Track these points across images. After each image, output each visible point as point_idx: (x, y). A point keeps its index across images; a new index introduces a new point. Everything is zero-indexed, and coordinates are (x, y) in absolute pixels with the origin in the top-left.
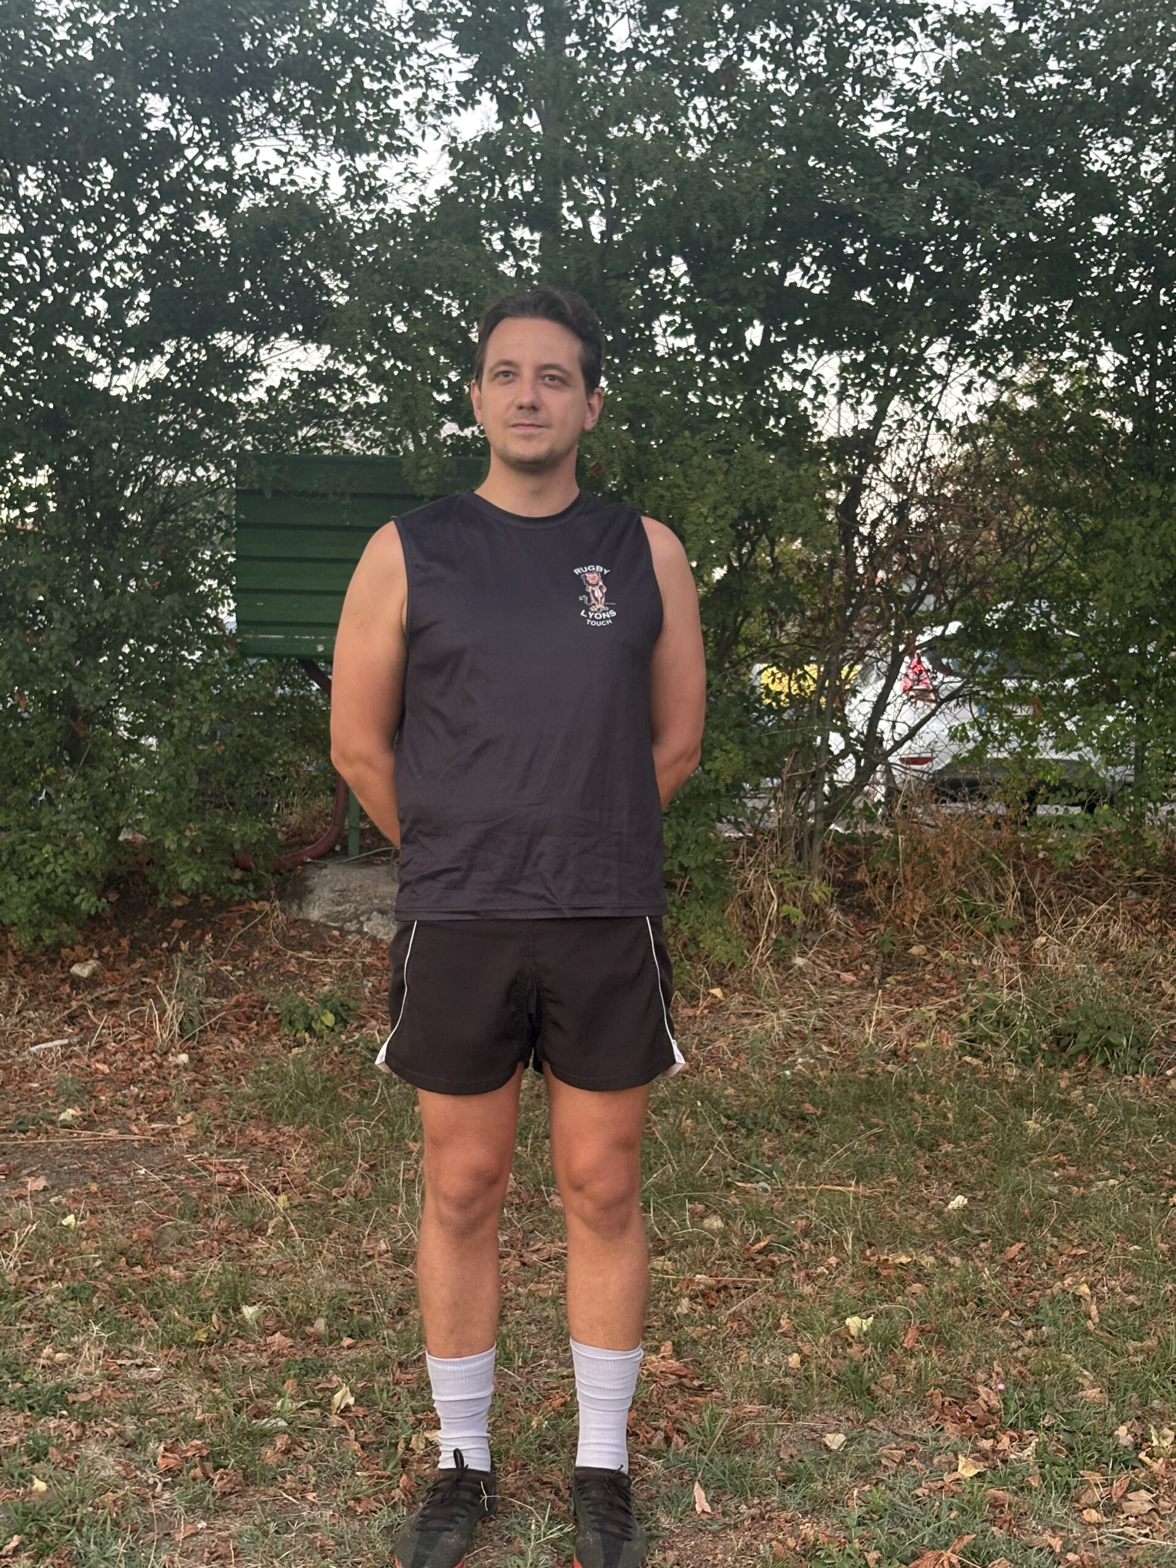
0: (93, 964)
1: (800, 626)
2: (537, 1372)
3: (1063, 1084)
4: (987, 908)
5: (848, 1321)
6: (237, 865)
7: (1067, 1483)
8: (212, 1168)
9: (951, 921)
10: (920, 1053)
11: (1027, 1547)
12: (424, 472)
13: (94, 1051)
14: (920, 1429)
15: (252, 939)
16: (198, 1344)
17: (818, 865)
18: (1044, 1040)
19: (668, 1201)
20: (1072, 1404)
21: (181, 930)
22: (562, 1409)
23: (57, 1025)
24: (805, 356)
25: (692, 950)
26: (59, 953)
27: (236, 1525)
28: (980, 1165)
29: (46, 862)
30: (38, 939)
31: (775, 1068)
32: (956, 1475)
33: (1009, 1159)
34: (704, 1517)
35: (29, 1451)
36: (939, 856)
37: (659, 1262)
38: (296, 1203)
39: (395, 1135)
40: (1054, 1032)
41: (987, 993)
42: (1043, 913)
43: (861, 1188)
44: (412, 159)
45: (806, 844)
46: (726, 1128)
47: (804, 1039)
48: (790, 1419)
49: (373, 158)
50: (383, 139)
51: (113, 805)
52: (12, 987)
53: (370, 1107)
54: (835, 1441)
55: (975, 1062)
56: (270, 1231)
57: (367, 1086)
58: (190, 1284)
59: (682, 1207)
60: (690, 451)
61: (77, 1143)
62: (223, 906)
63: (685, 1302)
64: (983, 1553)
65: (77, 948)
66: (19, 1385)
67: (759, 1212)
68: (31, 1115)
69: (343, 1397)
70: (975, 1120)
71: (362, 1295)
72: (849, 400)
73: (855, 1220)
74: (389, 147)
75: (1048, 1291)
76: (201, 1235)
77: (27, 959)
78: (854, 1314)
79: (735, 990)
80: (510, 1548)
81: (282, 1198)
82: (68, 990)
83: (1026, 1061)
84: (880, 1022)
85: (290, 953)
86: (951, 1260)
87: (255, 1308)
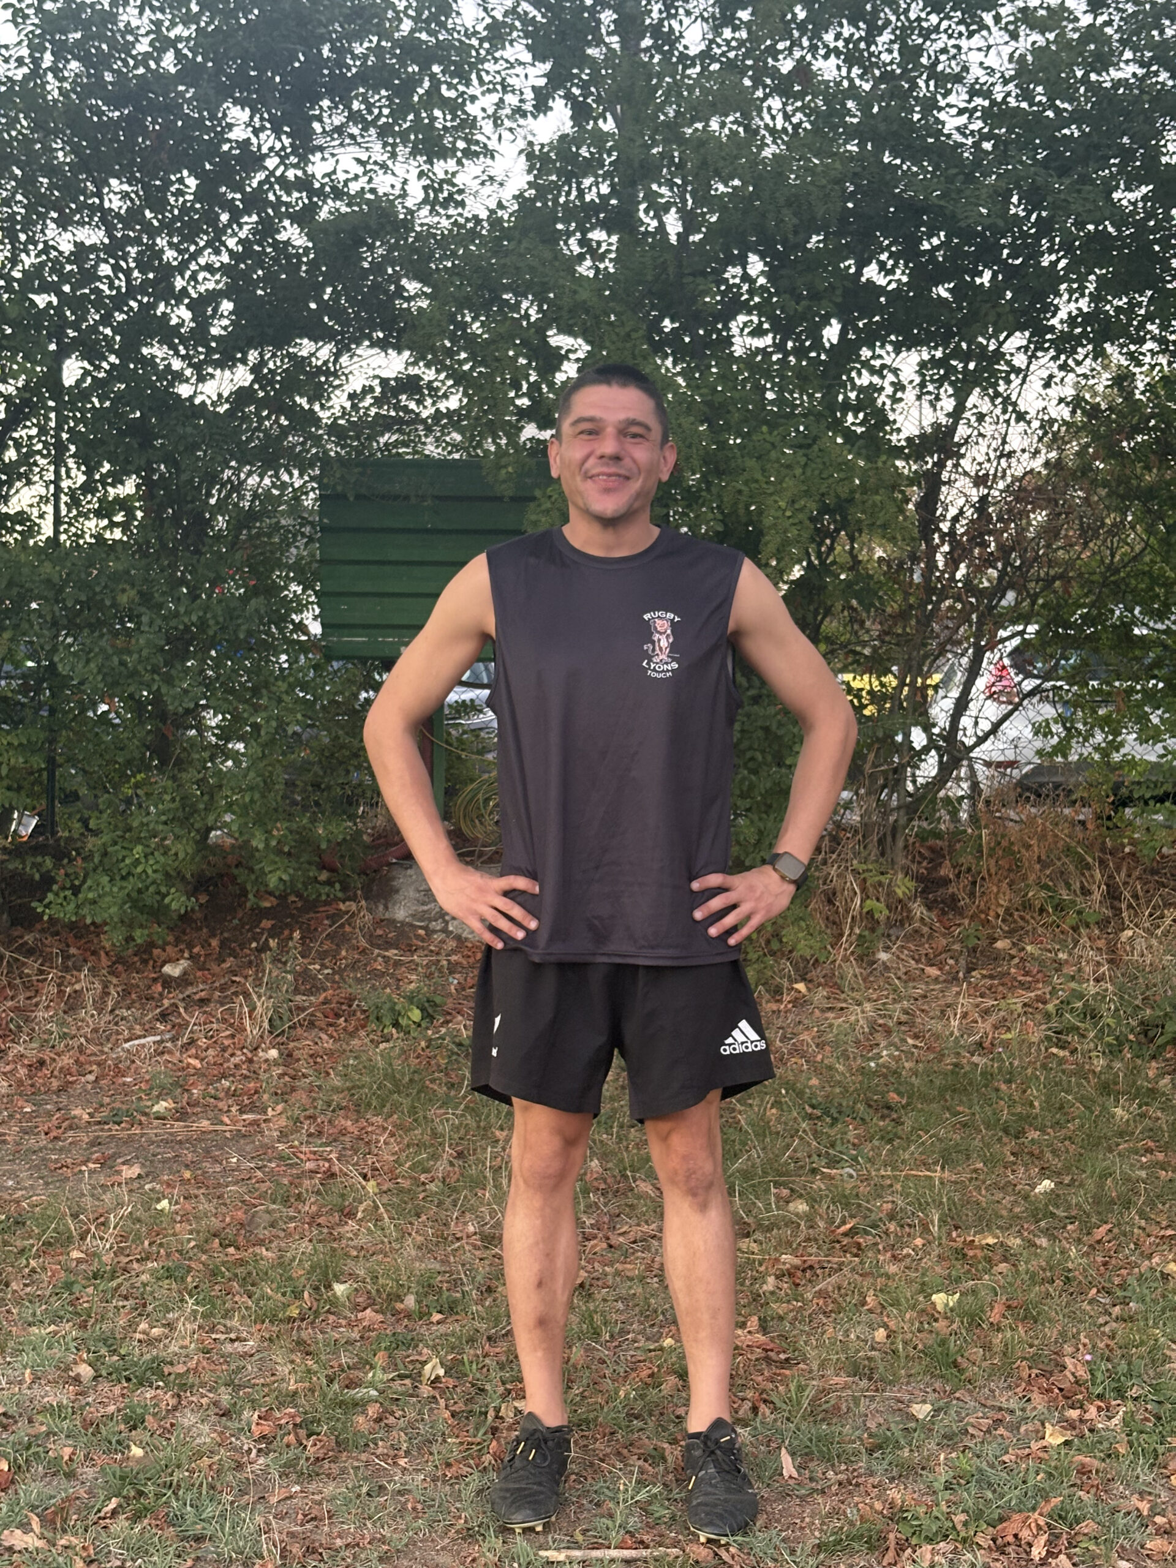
0: (184, 964)
1: (881, 623)
2: (624, 1347)
3: (1151, 1074)
4: (1074, 902)
5: (934, 1297)
6: (323, 867)
7: (1155, 1450)
8: (302, 1156)
9: (1036, 915)
10: (1006, 1044)
11: (1115, 1511)
12: (504, 471)
13: (186, 1047)
14: (1008, 1400)
15: (339, 939)
16: (290, 1320)
17: (902, 861)
18: (1132, 1031)
19: (754, 1186)
20: (1160, 1375)
21: (269, 930)
22: (649, 1380)
23: (150, 1022)
24: (883, 353)
25: (775, 945)
26: (151, 953)
27: (330, 1489)
28: (1067, 1152)
29: (137, 862)
30: (129, 939)
31: (859, 1061)
32: (1044, 1443)
33: (1097, 1145)
34: (791, 1482)
35: (126, 1420)
36: (1023, 851)
37: (744, 1244)
38: (385, 1188)
39: (482, 1124)
40: (1142, 1023)
41: (1073, 985)
42: (1130, 906)
43: (947, 1174)
44: (489, 161)
45: (889, 839)
46: (810, 1117)
47: (888, 1032)
48: (877, 1390)
49: (451, 164)
50: (461, 144)
51: (202, 806)
52: (105, 987)
53: (456, 1097)
54: (922, 1410)
55: (1062, 1053)
56: (360, 1215)
57: (455, 1080)
58: (282, 1264)
59: (767, 1191)
60: (768, 446)
61: (171, 1134)
62: (311, 906)
63: (771, 1280)
64: (1071, 1516)
65: (169, 948)
66: (116, 1358)
67: (845, 1196)
68: (124, 1107)
69: (433, 1369)
70: (1061, 1108)
71: (451, 1273)
72: (928, 397)
73: (941, 1203)
74: (467, 153)
75: (1136, 1270)
76: (292, 1219)
77: (120, 960)
78: (939, 1291)
79: (819, 985)
80: (599, 1511)
81: (372, 1183)
82: (160, 989)
83: (1114, 1052)
84: (965, 1015)
85: (377, 951)
86: (1038, 1242)
87: (347, 1285)
